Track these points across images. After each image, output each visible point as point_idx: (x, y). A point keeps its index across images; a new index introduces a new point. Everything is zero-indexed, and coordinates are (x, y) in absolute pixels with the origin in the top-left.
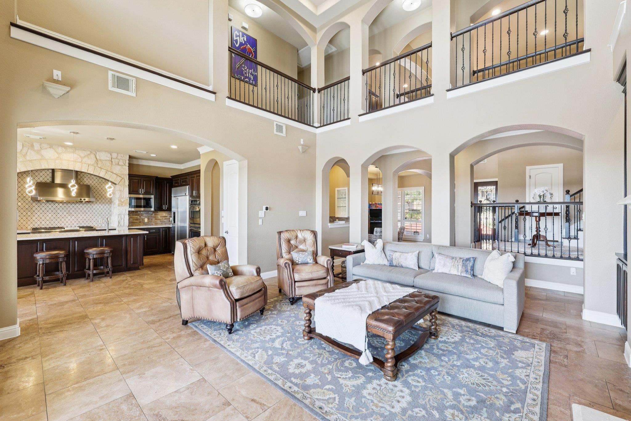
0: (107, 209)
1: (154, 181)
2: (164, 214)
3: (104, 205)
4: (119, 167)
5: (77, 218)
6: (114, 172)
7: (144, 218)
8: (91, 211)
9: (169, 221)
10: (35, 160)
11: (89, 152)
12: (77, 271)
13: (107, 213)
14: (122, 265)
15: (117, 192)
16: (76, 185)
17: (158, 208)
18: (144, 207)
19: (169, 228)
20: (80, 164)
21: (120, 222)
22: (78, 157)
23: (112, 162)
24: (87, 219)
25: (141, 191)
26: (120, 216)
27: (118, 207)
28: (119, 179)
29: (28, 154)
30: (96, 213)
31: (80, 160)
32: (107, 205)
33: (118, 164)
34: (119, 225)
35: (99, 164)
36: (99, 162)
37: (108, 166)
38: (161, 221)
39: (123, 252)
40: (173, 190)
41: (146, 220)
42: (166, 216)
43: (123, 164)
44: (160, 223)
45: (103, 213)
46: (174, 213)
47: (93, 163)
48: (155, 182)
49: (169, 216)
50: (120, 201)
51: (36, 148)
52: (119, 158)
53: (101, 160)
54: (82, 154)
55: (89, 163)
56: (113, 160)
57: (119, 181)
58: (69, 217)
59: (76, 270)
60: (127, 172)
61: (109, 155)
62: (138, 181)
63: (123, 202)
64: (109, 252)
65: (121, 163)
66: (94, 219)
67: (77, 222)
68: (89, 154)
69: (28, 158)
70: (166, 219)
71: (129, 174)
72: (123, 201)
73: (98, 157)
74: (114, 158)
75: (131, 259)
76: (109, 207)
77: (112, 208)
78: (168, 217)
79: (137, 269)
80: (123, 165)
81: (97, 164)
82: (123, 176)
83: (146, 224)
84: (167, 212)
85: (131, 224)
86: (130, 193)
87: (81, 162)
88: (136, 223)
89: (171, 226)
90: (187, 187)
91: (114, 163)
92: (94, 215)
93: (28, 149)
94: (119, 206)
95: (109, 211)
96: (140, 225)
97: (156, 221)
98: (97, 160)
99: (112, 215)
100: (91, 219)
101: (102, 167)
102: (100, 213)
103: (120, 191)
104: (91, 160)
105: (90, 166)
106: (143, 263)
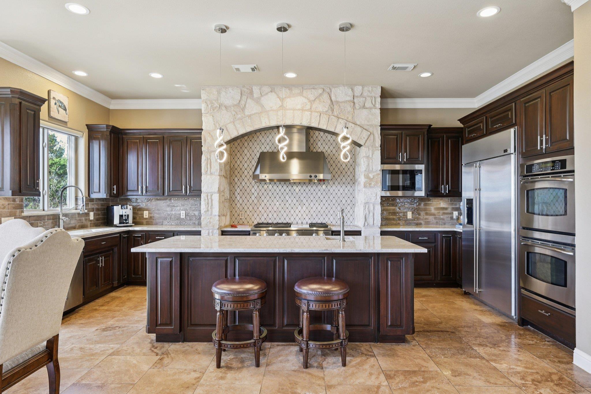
0: (349, 194)
1: (424, 136)
2: (442, 203)
3: (344, 187)
4: (365, 112)
5: (309, 208)
6: (358, 123)
7: (405, 211)
8: (327, 197)
9: (452, 218)
10: (255, 114)
11: (320, 91)
12: (287, 325)
13: (349, 202)
14: (369, 325)
15: (362, 160)
16: (286, 137)
17: (431, 191)
18: (405, 188)
19: (454, 233)
20: (308, 113)
21: (367, 218)
22: (306, 101)
23: (354, 103)
24: (322, 212)
25: (403, 156)
26: (367, 207)
27: (364, 189)
28: (365, 134)
29: (247, 106)
30: (334, 201)
31: (308, 107)
32: (349, 187)
33: (364, 107)
34: (366, 224)
35: (335, 110)
36: (335, 106)
37: (349, 112)
38: (435, 218)
39: (372, 293)
40: (466, 148)
41: (410, 215)
42: (446, 209)
43: (371, 106)
44: (435, 221)
45: (344, 201)
46: (470, 202)
47: (326, 109)
48: (426, 136)
49: (451, 207)
50: (367, 177)
51: (255, 95)
52: (365, 94)
53: (337, 102)
54: (311, 94)
55: (321, 110)
56: (355, 100)
57: (366, 138)
58: (300, 207)
59: (285, 322)
60: (377, 121)
61: (350, 92)
62: (397, 138)
63: (371, 180)
64: (341, 297)
65: (368, 104)
66: (332, 212)
67: (309, 216)
68: (321, 95)
69: (247, 113)
70: (444, 213)
71: (381, 125)
72: (372, 177)
73: (333, 98)
74: (357, 97)
75: (387, 313)
76: (351, 190)
77: (356, 191)
78: (449, 211)
79: (401, 340)
80: (371, 108)
81: (333, 110)
82: (371, 130)
83: (408, 223)
84: (446, 199)
85: (384, 223)
86: (383, 162)
87: (310, 110)
88: (394, 219)
89: (459, 229)
90: (512, 130)
91: (357, 106)
92: (331, 204)
93: (247, 98)
94: (365, 186)
95: (351, 197)
96: (398, 225)
97: (427, 217)
98: (332, 104)
99: (357, 205)
100: (327, 211)
101: (339, 116)
102: (339, 201)
103: (368, 157)
104: (322, 106)
105: (322, 115)
106: (413, 328)
